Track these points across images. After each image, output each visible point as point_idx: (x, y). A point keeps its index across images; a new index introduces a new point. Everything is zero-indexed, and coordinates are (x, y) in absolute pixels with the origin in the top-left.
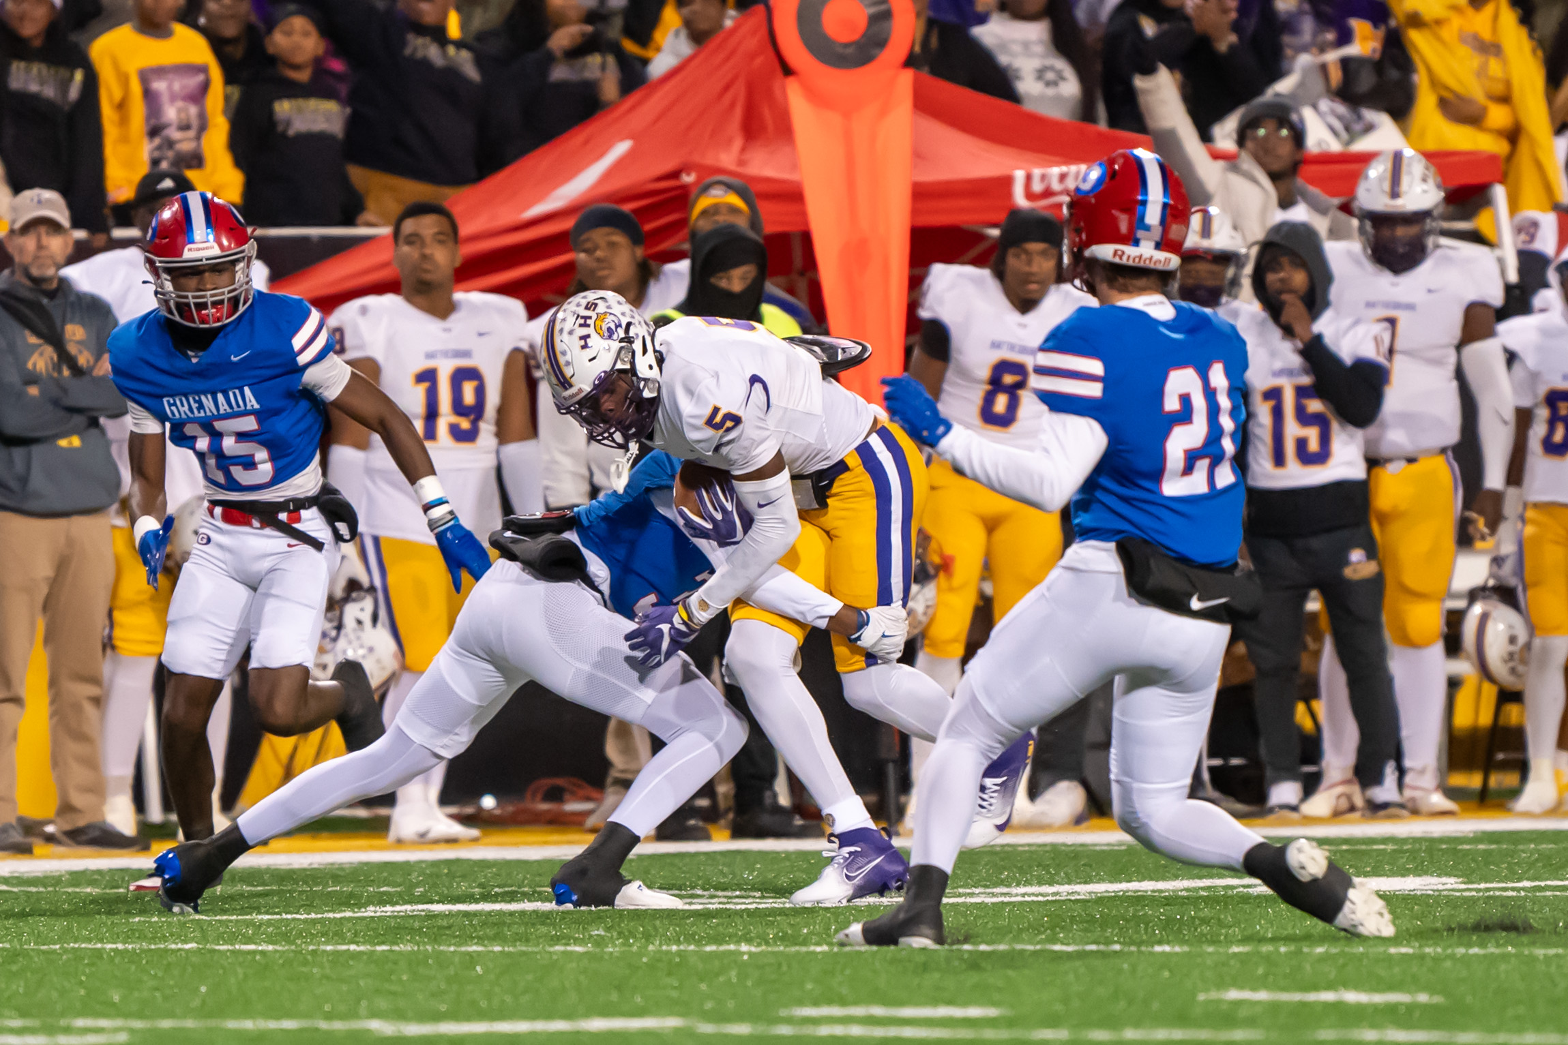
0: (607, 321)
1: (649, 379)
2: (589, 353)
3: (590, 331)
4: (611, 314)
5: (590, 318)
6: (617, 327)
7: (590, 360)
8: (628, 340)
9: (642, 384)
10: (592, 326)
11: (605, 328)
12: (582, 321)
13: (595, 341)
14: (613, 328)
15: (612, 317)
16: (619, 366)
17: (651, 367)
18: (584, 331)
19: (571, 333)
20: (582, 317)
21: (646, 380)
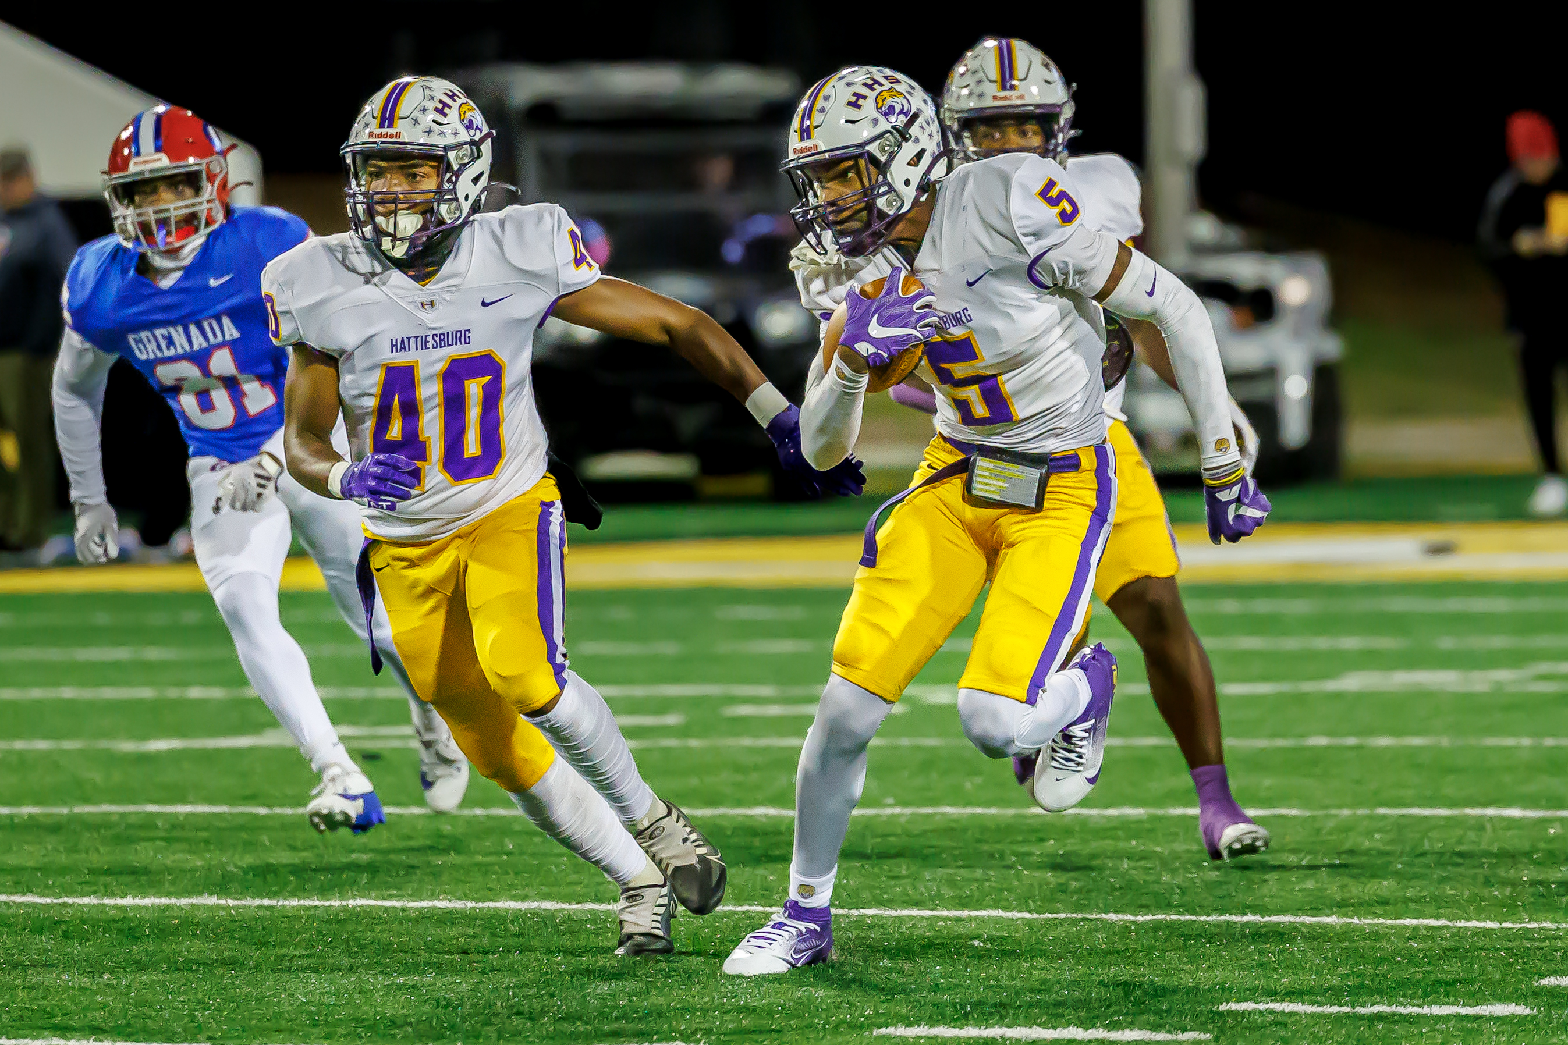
0: (896, 99)
1: (895, 191)
2: (853, 114)
3: (872, 95)
4: (905, 98)
5: (881, 85)
6: (901, 112)
7: (847, 121)
8: (903, 134)
9: (883, 190)
10: (876, 93)
11: (889, 101)
12: (870, 82)
13: (869, 107)
14: (897, 110)
15: (905, 102)
16: (873, 148)
17: (907, 183)
18: (864, 91)
19: (849, 84)
20: (873, 80)
21: (891, 189)
